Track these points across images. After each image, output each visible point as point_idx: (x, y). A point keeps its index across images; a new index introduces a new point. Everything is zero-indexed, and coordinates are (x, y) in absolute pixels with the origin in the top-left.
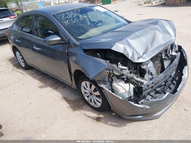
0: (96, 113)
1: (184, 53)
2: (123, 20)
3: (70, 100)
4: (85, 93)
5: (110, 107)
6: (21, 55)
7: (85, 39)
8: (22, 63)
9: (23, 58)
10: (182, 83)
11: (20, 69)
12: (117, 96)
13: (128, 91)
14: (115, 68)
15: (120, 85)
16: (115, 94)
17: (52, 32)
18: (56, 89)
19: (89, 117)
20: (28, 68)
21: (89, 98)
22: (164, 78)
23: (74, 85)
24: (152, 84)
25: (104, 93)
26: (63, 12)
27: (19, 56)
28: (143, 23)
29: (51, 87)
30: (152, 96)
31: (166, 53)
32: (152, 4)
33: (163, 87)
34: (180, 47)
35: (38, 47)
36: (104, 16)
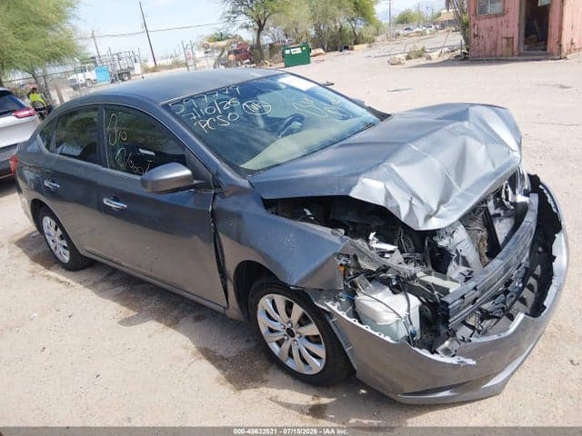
0: (308, 394)
1: (548, 195)
2: (364, 111)
3: (223, 358)
4: (271, 330)
5: (354, 372)
6: (59, 225)
7: (264, 169)
8: (62, 250)
9: (64, 236)
10: (554, 281)
11: (53, 271)
12: (377, 334)
13: (405, 318)
14: (363, 250)
15: (379, 301)
16: (369, 330)
17: (153, 153)
18: (174, 324)
19: (288, 406)
20: (80, 264)
21: (283, 346)
22: (505, 272)
23: (234, 310)
24: (474, 291)
25: (334, 328)
26: (192, 97)
27: (52, 230)
28: (421, 116)
29: (158, 320)
30: (472, 328)
31: (498, 199)
32: (429, 58)
33: (502, 297)
34: (535, 180)
35: (118, 201)
36: (310, 102)
